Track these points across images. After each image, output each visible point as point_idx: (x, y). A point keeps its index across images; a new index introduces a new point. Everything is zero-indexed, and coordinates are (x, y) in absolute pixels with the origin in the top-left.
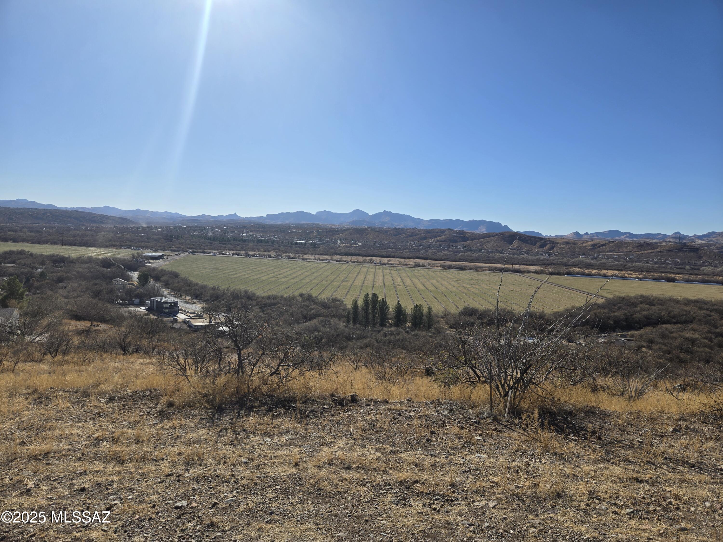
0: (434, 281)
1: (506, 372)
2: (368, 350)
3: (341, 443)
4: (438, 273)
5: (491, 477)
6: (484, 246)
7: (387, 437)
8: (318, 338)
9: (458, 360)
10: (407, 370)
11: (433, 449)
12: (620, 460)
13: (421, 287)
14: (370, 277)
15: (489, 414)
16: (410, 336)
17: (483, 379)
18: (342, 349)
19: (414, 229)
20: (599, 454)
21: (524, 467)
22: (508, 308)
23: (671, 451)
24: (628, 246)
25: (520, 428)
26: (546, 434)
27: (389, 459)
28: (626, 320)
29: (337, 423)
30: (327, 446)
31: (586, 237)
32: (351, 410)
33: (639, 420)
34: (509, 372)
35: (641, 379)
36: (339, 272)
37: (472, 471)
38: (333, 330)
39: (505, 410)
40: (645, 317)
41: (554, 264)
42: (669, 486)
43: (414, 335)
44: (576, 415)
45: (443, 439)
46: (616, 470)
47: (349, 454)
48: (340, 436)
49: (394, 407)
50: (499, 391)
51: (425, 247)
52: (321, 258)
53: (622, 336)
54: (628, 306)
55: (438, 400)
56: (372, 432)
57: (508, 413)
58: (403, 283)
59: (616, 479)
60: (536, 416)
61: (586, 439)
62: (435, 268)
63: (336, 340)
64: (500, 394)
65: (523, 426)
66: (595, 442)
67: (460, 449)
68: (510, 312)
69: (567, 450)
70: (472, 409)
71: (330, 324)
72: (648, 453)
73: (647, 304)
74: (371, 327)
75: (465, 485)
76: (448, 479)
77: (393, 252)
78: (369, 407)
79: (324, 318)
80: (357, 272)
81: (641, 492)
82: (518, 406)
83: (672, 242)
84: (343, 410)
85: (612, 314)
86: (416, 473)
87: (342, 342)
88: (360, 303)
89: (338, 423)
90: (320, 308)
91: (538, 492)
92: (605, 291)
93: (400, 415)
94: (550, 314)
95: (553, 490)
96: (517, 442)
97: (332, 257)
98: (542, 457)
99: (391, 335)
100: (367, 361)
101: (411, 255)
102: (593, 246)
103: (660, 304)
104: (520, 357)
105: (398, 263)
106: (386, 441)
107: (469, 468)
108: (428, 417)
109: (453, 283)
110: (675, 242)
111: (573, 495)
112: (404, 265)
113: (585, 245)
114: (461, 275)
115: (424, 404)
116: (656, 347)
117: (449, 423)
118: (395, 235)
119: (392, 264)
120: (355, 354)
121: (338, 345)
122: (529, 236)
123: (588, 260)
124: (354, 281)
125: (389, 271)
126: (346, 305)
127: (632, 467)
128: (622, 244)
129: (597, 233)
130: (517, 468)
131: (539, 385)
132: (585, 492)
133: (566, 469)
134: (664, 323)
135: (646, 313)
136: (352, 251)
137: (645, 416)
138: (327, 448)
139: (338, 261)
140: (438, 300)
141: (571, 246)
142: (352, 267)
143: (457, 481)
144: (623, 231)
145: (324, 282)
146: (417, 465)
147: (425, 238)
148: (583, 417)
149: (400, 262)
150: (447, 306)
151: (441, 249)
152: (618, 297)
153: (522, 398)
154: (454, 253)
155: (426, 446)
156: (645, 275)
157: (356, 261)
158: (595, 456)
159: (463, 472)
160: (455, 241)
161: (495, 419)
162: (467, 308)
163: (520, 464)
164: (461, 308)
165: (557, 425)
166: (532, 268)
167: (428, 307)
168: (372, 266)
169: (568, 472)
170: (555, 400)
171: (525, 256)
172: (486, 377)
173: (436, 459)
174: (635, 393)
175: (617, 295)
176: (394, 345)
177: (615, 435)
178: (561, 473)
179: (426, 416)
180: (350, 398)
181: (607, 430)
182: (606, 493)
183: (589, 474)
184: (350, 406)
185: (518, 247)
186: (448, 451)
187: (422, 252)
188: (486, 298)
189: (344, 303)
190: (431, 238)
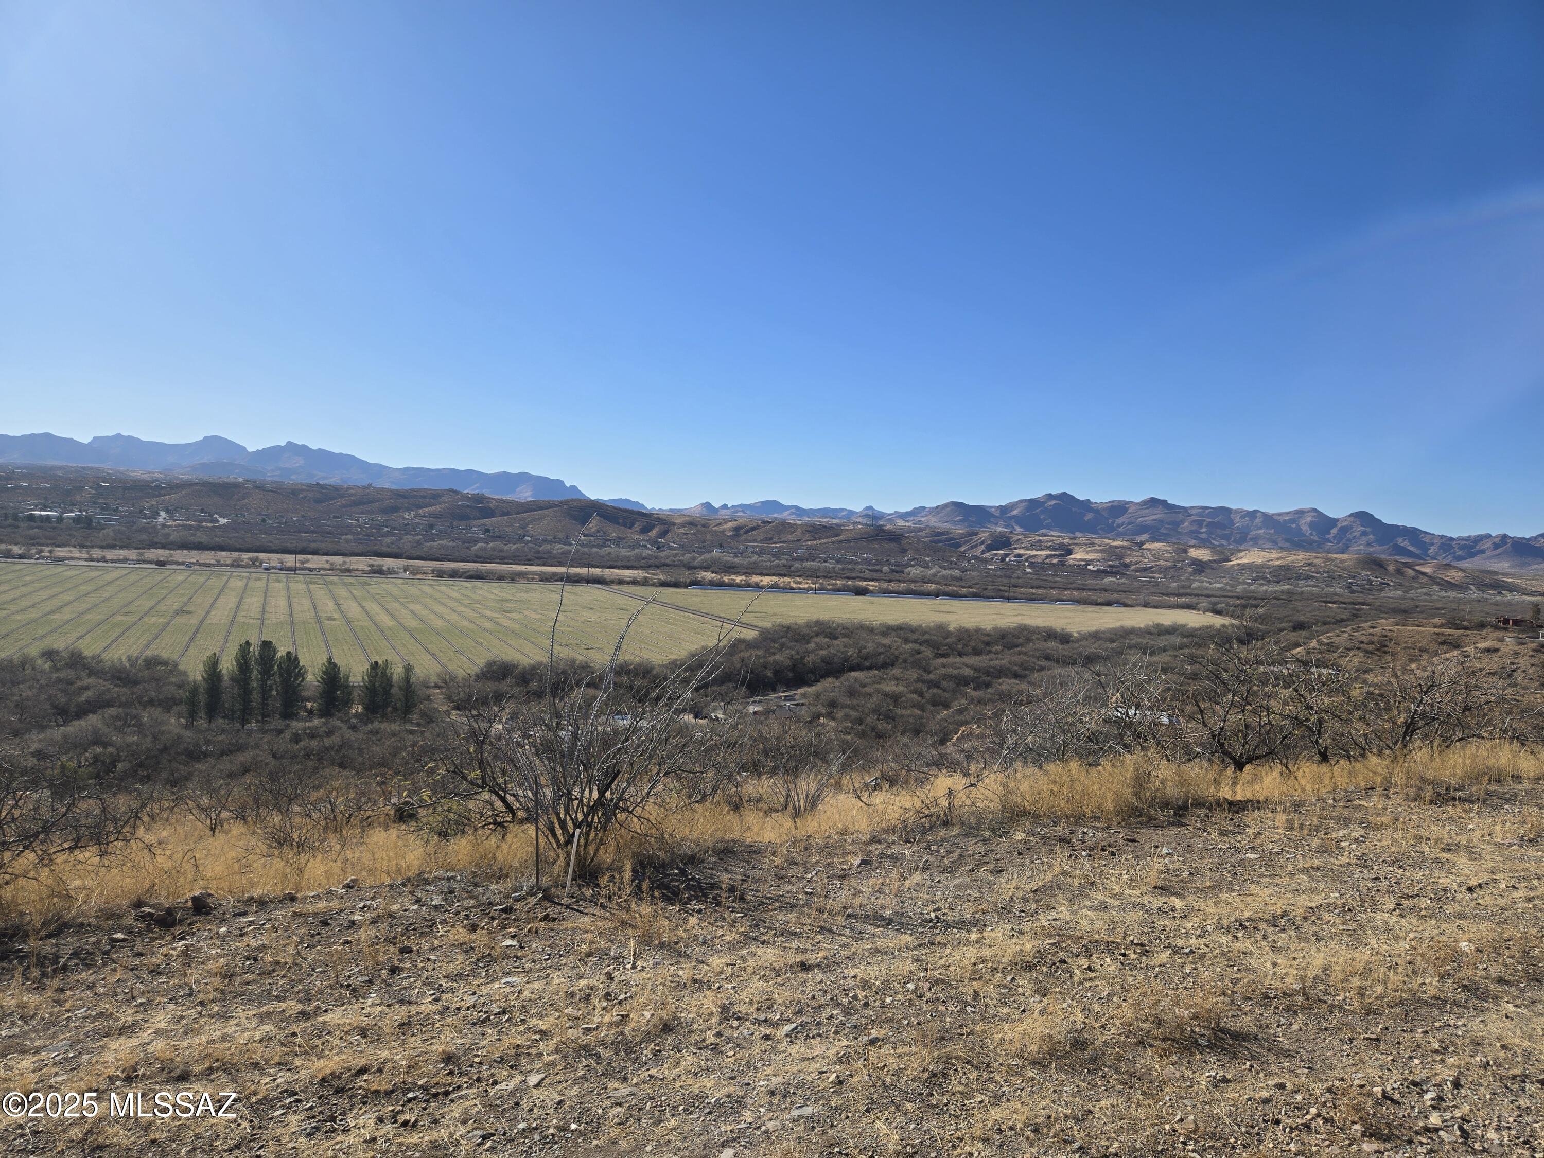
0: (417, 608)
1: (569, 792)
2: (248, 779)
3: (161, 1019)
4: (427, 589)
5: (534, 1022)
6: (530, 528)
7: (292, 982)
8: (103, 762)
9: (466, 780)
10: (350, 815)
11: (405, 988)
12: (775, 934)
13: (386, 621)
14: (253, 603)
15: (533, 888)
16: (360, 736)
17: (521, 814)
18: (174, 783)
19: (365, 488)
20: (741, 930)
21: (601, 986)
22: (580, 657)
23: (858, 901)
24: (795, 531)
25: (596, 904)
26: (646, 910)
27: (294, 1034)
28: (794, 668)
29: (152, 971)
30: (120, 1034)
31: (723, 512)
32: (194, 934)
33: (807, 853)
34: (576, 793)
35: (816, 775)
36: (164, 592)
37: (492, 1017)
38: (149, 739)
39: (566, 873)
40: (823, 660)
41: (668, 565)
42: (854, 966)
43: (371, 732)
44: (703, 862)
45: (429, 959)
46: (769, 954)
47: (185, 1044)
48: (159, 1003)
49: (310, 908)
50: (554, 835)
51: (395, 529)
52: (108, 557)
53: (787, 698)
54: (796, 641)
55: (419, 875)
56: (249, 977)
57: (573, 879)
58: (342, 612)
59: (768, 973)
60: (628, 875)
61: (718, 904)
62: (419, 576)
63: (158, 763)
64: (558, 841)
65: (601, 901)
66: (733, 907)
67: (468, 975)
68: (585, 667)
69: (683, 935)
70: (497, 882)
71: (140, 725)
72: (821, 911)
73: (826, 637)
74: (257, 721)
75: (476, 1052)
76: (438, 1047)
77: (314, 541)
78: (244, 920)
79: (121, 710)
80: (216, 591)
81: (810, 988)
82: (592, 860)
83: (862, 524)
84: (169, 938)
85: (771, 659)
86: (361, 1052)
87: (175, 765)
88: (227, 665)
89: (156, 972)
90: (109, 685)
91: (627, 1030)
92: (759, 615)
93: (325, 923)
94: (663, 666)
95: (656, 1020)
96: (589, 936)
97: (142, 554)
98: (637, 956)
99: (312, 736)
100: (244, 807)
101: (360, 548)
102: (737, 529)
103: (845, 636)
104: (598, 758)
105: (327, 566)
106: (287, 991)
107: (486, 1012)
108: (395, 918)
109: (461, 609)
110: (866, 525)
111: (693, 1021)
112: (342, 571)
113: (722, 527)
114: (480, 592)
115: (387, 889)
116: (840, 714)
117: (444, 922)
118: (318, 501)
119: (310, 570)
120: (212, 792)
121: (164, 775)
122: (620, 509)
123: (729, 558)
124: (208, 612)
125: (304, 586)
126: (185, 673)
127: (795, 944)
128: (784, 526)
129: (742, 505)
130: (588, 991)
131: (634, 812)
132: (715, 1010)
133: (681, 973)
134: (852, 669)
135: (824, 652)
136: (202, 537)
137: (817, 844)
138: (122, 1040)
139: (161, 564)
140: (426, 649)
141: (698, 531)
142: (201, 579)
143: (459, 1047)
144: (786, 503)
145: (119, 618)
146: (363, 1033)
147: (394, 509)
148: (715, 862)
149: (332, 564)
150: (450, 660)
151: (433, 534)
152: (779, 625)
153: (601, 843)
154: (464, 542)
155: (389, 985)
156: (821, 584)
157: (213, 562)
158: (734, 934)
159: (474, 1024)
160: (464, 517)
161: (547, 897)
162: (495, 662)
163: (593, 982)
164: (482, 663)
165: (667, 887)
166: (627, 573)
167: (404, 667)
168: (259, 575)
169: (685, 977)
170: (664, 838)
171: (612, 549)
172: (528, 810)
173: (412, 1008)
174: (806, 803)
175: (778, 622)
176: (319, 760)
177: (770, 889)
178: (671, 982)
179: (390, 916)
180: (190, 903)
181: (756, 880)
182: (751, 1003)
183: (722, 972)
184: (190, 925)
185: (598, 531)
186: (441, 985)
187: (388, 540)
188: (533, 640)
189: (181, 667)
190: (409, 510)
